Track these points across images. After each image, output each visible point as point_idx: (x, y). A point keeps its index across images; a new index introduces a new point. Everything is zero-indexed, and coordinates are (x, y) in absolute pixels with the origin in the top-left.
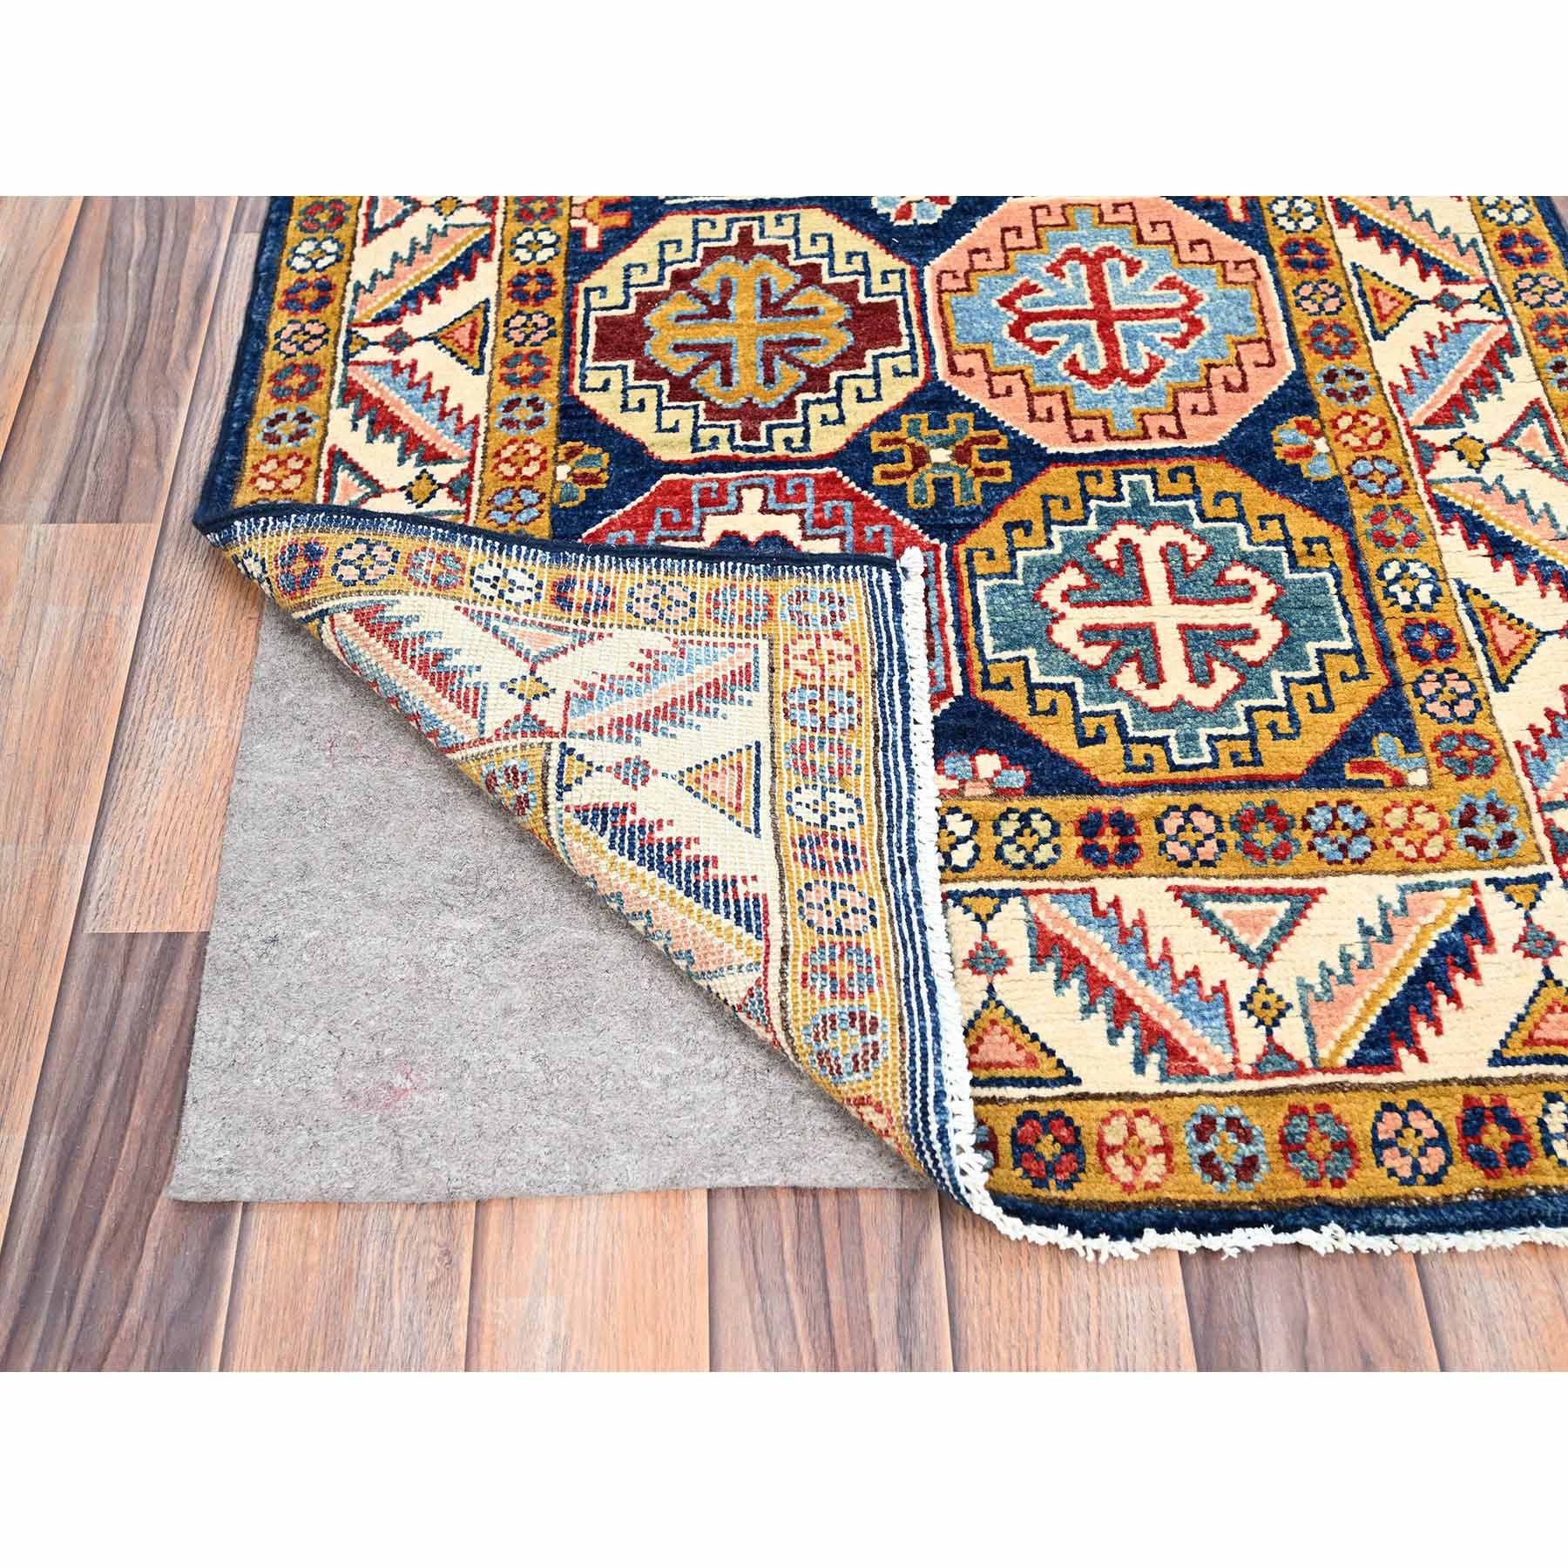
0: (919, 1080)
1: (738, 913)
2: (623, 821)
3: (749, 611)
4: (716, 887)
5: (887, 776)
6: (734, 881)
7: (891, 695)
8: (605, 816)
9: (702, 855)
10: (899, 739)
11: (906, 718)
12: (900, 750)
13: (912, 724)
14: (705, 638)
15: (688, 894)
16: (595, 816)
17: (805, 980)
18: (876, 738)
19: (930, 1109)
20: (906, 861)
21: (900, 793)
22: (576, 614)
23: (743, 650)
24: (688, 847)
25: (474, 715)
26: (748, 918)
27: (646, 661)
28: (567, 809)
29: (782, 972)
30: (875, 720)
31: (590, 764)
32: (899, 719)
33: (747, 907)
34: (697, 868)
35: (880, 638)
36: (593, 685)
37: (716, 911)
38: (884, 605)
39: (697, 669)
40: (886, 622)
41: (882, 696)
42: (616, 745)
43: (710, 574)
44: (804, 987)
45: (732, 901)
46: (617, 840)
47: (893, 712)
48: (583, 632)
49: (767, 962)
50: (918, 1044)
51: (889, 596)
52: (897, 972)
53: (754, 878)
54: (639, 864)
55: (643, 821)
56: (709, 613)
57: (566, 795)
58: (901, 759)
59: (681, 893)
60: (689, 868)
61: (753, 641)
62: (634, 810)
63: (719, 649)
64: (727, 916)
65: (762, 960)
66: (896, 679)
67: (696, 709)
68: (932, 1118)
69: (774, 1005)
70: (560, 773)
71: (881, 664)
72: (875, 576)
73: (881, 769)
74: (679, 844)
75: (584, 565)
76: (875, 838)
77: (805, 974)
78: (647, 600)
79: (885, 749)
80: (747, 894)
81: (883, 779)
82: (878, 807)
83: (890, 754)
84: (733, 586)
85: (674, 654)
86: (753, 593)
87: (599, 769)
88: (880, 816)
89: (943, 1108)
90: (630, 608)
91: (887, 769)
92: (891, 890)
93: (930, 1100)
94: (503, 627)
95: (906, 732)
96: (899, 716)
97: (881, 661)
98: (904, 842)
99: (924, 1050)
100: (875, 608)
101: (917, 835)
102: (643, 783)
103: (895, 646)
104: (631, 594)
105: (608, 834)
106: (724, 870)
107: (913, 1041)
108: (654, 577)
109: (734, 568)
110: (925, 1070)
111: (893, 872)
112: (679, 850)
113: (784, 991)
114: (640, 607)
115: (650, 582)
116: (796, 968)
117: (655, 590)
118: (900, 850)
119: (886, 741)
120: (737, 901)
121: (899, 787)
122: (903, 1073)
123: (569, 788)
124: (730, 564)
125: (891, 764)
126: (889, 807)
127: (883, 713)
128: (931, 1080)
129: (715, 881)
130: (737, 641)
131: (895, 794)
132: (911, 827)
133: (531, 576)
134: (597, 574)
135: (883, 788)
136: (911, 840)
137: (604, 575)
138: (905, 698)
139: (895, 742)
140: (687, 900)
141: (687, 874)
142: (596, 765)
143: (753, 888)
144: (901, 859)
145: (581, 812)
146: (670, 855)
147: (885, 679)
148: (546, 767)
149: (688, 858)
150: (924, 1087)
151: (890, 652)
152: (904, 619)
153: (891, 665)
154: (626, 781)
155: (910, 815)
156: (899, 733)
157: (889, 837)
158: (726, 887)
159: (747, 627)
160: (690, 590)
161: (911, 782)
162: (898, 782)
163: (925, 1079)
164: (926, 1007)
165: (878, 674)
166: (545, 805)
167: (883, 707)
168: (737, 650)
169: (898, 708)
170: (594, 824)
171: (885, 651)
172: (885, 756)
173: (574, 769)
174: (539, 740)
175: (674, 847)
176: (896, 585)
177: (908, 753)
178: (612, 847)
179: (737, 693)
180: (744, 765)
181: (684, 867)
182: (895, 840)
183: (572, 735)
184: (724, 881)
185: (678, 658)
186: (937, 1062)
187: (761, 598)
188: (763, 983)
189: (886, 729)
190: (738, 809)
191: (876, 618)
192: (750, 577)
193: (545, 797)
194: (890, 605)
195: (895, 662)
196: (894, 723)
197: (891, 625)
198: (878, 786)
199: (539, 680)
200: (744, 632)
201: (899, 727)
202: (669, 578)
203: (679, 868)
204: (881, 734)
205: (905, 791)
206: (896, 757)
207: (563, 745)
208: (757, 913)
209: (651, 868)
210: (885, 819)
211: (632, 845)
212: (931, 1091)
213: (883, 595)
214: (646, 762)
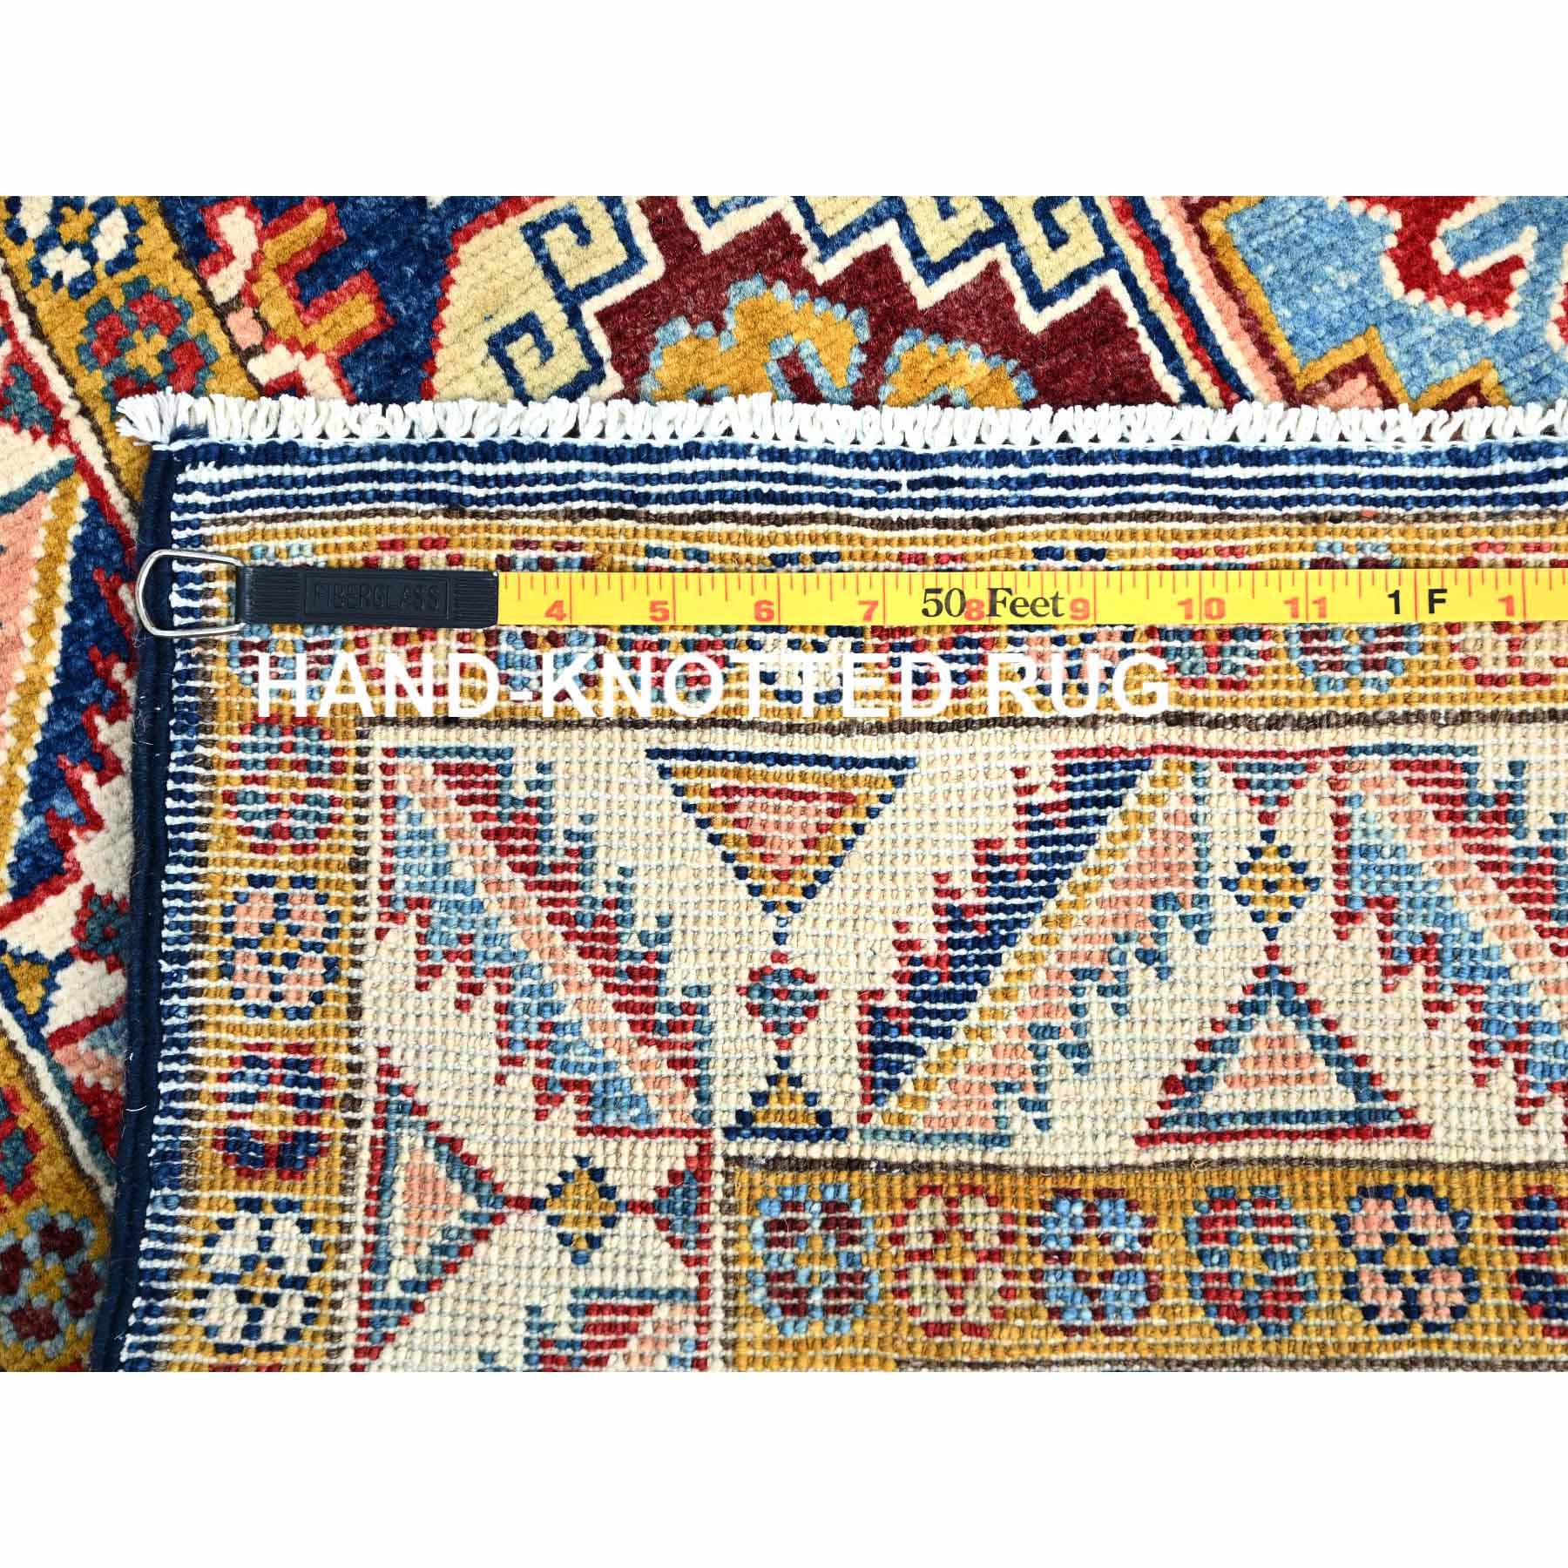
0: (1429, 492)
1: (1097, 802)
2: (899, 1012)
3: (296, 765)
4: (1044, 841)
5: (710, 497)
6: (1029, 809)
7: (510, 480)
8: (889, 1047)
9: (971, 865)
10: (615, 469)
11: (563, 453)
12: (642, 468)
13: (580, 442)
14: (375, 856)
15: (1050, 892)
16: (888, 1066)
17: (1236, 685)
18: (612, 514)
19: (1482, 472)
20: (917, 475)
21: (748, 475)
22: (331, 1125)
23: (401, 778)
24: (955, 893)
25: (644, 1311)
26: (1110, 783)
27: (451, 976)
28: (864, 1117)
29: (1214, 723)
30: (570, 515)
31: (772, 1080)
32: (573, 466)
33: (1084, 786)
34: (1003, 875)
35: (362, 496)
36: (538, 1082)
37: (1089, 840)
38: (271, 481)
39: (462, 870)
40: (320, 480)
41: (511, 498)
42: (719, 1033)
43: (198, 845)
44: (1246, 685)
45: (1070, 813)
46: (936, 1023)
47: (552, 478)
48: (379, 1107)
49: (1193, 751)
50: (1366, 492)
51: (249, 471)
52: (1204, 518)
53: (1019, 773)
54: (985, 982)
55: (899, 977)
56: (304, 849)
57: (839, 1121)
58: (664, 469)
59: (1051, 907)
60: (1004, 892)
61: (376, 758)
62: (878, 994)
63: (402, 826)
64: (1101, 820)
65: (1189, 759)
66: (466, 467)
67: (575, 877)
68: (1496, 469)
69: (1268, 740)
70: (793, 1135)
71: (432, 496)
72: (199, 497)
73: (691, 508)
74: (950, 910)
75: (188, 1114)
76: (870, 533)
77: (1222, 685)
78: (275, 978)
79: (645, 499)
80: (1055, 786)
81: (717, 507)
82: (786, 520)
83: (654, 489)
84: (229, 797)
85: (421, 921)
86: (248, 756)
87: (783, 1062)
88: (812, 518)
89: (1479, 450)
90: (300, 1013)
91: (694, 497)
92: (1001, 512)
93: (1464, 472)
94: (403, 1270)
95: (597, 454)
96: (559, 467)
97: (420, 496)
98: (868, 474)
99: (1375, 482)
100: (283, 501)
101: (842, 446)
102: (810, 978)
103: (383, 465)
104: (260, 1011)
105: (921, 1041)
106: (1003, 826)
107: (1360, 501)
108: (210, 964)
109: (179, 795)
110: (1413, 482)
111: (951, 502)
112: (965, 910)
113: (1252, 724)
114: (296, 989)
115: (226, 972)
116: (1212, 700)
117: (246, 961)
118: (895, 486)
119: (621, 496)
120: (1071, 804)
121: (734, 475)
122: (1417, 518)
123: (824, 1117)
124: (170, 803)
125: (678, 488)
126: (786, 499)
127: (553, 497)
128: (1433, 471)
129: (1030, 842)
130: (377, 790)
131: (753, 485)
132: (826, 456)
133: (227, 1224)
134: (210, 1086)
135: (740, 508)
136: (861, 460)
137: (213, 1070)
138: (517, 451)
139: (622, 478)
140: (1064, 894)
141: (1016, 893)
142: (773, 1068)
143: (1042, 773)
144: (913, 485)
145: (873, 1092)
146: (975, 925)
147: (469, 490)
148: (774, 1164)
149: (979, 892)
150: (1444, 483)
151: (403, 476)
152: (310, 441)
153: (434, 476)
154: (811, 1012)
155: (800, 456)
156: (602, 467)
157: (863, 503)
158: (1043, 824)
159: (337, 768)
160: (243, 888)
161: (721, 451)
162: (723, 476)
163: (1429, 482)
164: (1277, 470)
165: (455, 505)
166: (853, 1164)
167: (538, 498)
168: (402, 790)
169: (541, 466)
170: (900, 1066)
171: (398, 487)
172: (661, 499)
173: (787, 1108)
174: (718, 1180)
175: (955, 918)
176: (224, 455)
177: (645, 453)
178: (946, 1033)
179: (520, 792)
180: (718, 782)
181: (998, 900)
182: (869, 493)
183: (705, 1117)
184: (1030, 826)
185: (436, 912)
186: (1397, 461)
187: (261, 739)
188: (1228, 759)
189: (595, 495)
190: (845, 798)
191: (310, 500)
192: (206, 763)
193: (838, 1164)
194: (275, 470)
195: (426, 467)
196: (579, 476)
197: (326, 469)
198: (735, 518)
199: (555, 1191)
200: (351, 777)
201: (588, 467)
202: (215, 933)
203: (1001, 908)
204: (603, 505)
205: (741, 465)
206: (659, 479)
207: (729, 1133)
208: (1097, 768)
209: (995, 960)
210: (818, 508)
211: (950, 996)
212: (1450, 472)
213: (247, 484)
214: (757, 975)
